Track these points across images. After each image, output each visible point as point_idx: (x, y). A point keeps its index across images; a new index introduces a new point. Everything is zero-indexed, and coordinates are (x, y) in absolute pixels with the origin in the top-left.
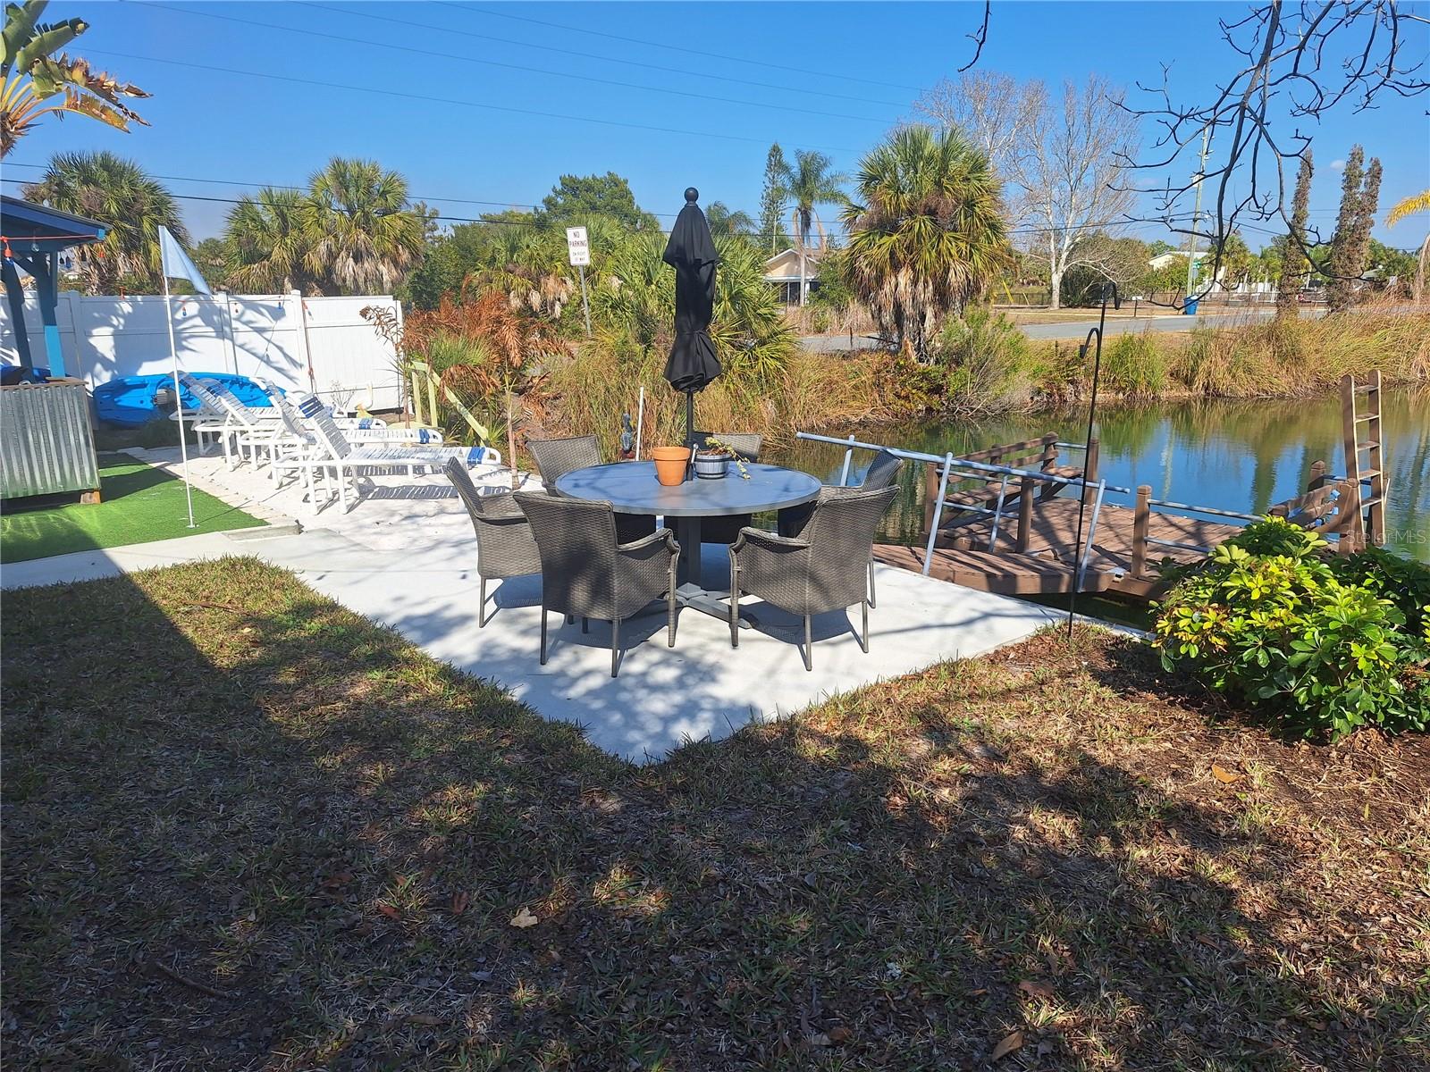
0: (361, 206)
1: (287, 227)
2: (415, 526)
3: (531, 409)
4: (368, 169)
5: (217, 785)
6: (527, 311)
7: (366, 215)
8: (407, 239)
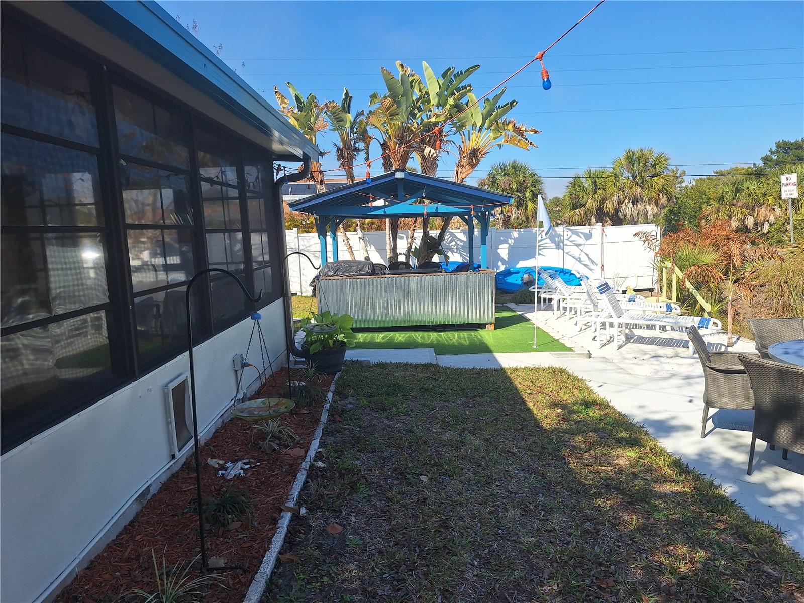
0: (640, 174)
1: (597, 189)
2: (658, 363)
3: (742, 293)
4: (646, 152)
5: (541, 498)
6: (743, 229)
7: (642, 179)
8: (666, 190)
